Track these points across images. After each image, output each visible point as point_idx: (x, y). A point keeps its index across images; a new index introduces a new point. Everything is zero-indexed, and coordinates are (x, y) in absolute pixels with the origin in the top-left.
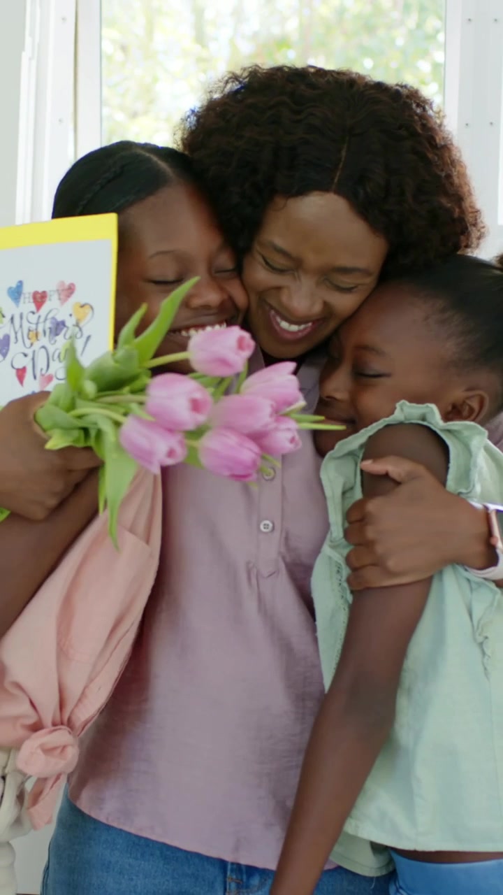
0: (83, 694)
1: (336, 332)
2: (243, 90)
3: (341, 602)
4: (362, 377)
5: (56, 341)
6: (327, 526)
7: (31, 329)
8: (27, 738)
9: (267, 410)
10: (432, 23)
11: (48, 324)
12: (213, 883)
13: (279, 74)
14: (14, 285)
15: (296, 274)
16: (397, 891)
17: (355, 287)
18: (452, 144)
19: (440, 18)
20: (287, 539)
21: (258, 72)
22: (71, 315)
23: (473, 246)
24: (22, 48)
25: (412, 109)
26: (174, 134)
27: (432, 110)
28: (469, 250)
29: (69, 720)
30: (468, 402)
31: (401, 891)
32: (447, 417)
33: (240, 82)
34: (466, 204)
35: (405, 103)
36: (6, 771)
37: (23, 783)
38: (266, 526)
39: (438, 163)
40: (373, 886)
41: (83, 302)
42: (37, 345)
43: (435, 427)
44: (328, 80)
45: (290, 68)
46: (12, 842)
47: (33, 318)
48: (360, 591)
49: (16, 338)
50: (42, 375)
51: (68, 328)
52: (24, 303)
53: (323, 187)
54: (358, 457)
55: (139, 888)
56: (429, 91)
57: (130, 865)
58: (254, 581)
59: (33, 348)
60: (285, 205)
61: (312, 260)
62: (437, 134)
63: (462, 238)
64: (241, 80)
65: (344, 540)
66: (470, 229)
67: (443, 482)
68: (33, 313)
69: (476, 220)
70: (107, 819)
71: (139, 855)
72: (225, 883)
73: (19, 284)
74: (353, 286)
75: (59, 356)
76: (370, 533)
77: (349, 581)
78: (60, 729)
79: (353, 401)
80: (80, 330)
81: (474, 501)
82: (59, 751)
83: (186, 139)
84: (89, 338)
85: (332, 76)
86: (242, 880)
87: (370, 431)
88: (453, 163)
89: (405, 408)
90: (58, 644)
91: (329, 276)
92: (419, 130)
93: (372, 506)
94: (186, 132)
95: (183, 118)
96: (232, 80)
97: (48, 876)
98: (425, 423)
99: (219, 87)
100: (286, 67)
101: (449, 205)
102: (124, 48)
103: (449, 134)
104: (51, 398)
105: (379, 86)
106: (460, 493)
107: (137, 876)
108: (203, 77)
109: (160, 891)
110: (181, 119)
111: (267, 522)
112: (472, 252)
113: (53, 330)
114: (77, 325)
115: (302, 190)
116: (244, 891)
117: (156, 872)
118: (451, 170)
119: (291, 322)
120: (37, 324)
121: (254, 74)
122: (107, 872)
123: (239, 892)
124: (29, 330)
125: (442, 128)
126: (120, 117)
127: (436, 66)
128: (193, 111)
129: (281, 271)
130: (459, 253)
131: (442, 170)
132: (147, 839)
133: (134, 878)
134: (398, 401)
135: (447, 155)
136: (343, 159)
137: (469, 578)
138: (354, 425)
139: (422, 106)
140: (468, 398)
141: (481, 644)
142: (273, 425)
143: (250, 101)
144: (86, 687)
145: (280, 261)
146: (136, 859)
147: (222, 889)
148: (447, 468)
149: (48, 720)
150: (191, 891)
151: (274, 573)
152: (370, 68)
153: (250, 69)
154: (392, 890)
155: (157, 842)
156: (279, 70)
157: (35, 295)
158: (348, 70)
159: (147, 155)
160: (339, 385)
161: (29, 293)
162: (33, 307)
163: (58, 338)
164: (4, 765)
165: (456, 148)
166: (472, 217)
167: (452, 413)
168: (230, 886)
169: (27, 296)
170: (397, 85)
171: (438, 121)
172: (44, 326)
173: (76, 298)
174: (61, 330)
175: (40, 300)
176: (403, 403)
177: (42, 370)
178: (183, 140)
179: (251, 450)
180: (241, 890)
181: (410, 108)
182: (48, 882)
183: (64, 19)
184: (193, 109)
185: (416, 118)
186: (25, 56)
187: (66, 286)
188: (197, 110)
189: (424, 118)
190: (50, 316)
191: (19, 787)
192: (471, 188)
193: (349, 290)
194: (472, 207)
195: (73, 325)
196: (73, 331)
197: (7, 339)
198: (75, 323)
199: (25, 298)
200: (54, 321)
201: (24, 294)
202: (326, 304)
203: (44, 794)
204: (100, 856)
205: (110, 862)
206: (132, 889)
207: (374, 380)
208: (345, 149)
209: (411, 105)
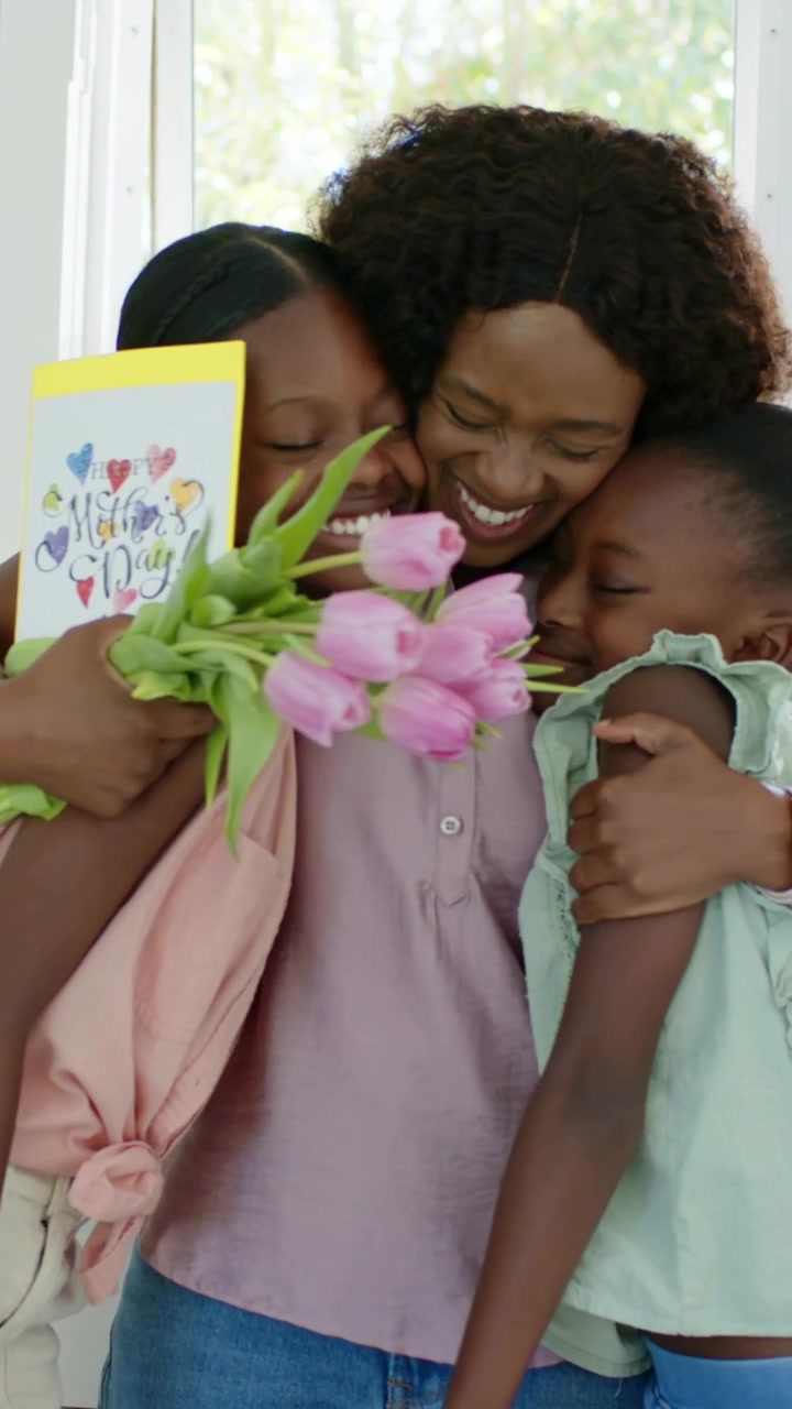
0: (173, 1091)
1: (564, 522)
2: (415, 145)
3: (564, 944)
4: (604, 592)
5: (142, 538)
7: (103, 518)
8: (87, 1159)
9: (482, 648)
10: (713, 36)
11: (131, 512)
12: (365, 1388)
13: (474, 117)
14: (77, 450)
15: (500, 431)
16: (656, 1403)
17: (594, 452)
18: (746, 228)
19: (727, 29)
20: (483, 845)
21: (441, 115)
22: (167, 498)
23: (782, 386)
24: (70, 76)
25: (683, 172)
26: (308, 212)
27: (715, 175)
28: (776, 394)
29: (149, 1131)
30: (770, 635)
31: (662, 1403)
32: (733, 656)
33: (412, 131)
34: (768, 322)
35: (672, 163)
36: (49, 1212)
37: (73, 1232)
38: (450, 826)
39: (723, 257)
40: (617, 1395)
41: (187, 478)
42: (112, 544)
43: (714, 670)
44: (551, 126)
45: (489, 109)
46: (54, 1325)
47: (108, 502)
48: (590, 926)
49: (79, 532)
50: (120, 591)
51: (162, 517)
52: (93, 478)
53: (543, 295)
54: (594, 716)
55: (250, 1396)
56: (709, 144)
57: (235, 1360)
58: (430, 911)
59: (106, 548)
60: (482, 324)
61: (526, 409)
62: (721, 212)
63: (763, 374)
64: (414, 127)
65: (567, 848)
66: (774, 359)
67: (724, 757)
68: (108, 494)
69: (784, 345)
70: (198, 1285)
71: (250, 1345)
72: (385, 1388)
73: (86, 449)
74: (588, 450)
75: (147, 562)
76: (607, 832)
77: (574, 910)
78: (135, 1146)
79: (589, 628)
80: (182, 521)
81: (770, 783)
82: (131, 1181)
83: (328, 219)
84: (194, 534)
85: (557, 120)
86: (411, 1384)
87: (611, 676)
88: (747, 257)
89: (667, 642)
90: (136, 1012)
91: (553, 434)
92: (693, 204)
93: (612, 791)
94: (326, 210)
96: (400, 127)
97: (109, 1377)
98: (699, 665)
99: (380, 138)
100: (484, 107)
101: (741, 322)
102: (227, 76)
103: (741, 213)
104: (135, 625)
105: (632, 138)
106: (748, 772)
107: (247, 1378)
108: (351, 121)
109: (283, 1401)
111: (452, 819)
112: (782, 398)
113: (139, 523)
114: (178, 513)
115: (509, 299)
116: (416, 1400)
117: (276, 1370)
118: (744, 269)
119: (493, 507)
120: (113, 511)
121: (434, 117)
122: (200, 1371)
123: (407, 1403)
124: (101, 521)
125: (731, 203)
126: (221, 183)
127: (720, 105)
128: (338, 177)
129: (476, 427)
130: (760, 399)
131: (730, 268)
132: (262, 1317)
133: (242, 1380)
134: (656, 631)
135: (737, 245)
136: (573, 251)
137: (764, 905)
138: (589, 666)
139: (697, 168)
140: (771, 628)
141: (783, 1010)
142: (489, 672)
143: (426, 159)
144: (177, 1079)
145: (476, 412)
146: (244, 1350)
147: (381, 1398)
148: (732, 734)
149: (116, 1132)
150: (332, 1401)
151: (463, 899)
152: (616, 109)
153: (428, 111)
154: (648, 1399)
155: (277, 1322)
156: (474, 111)
157: (112, 464)
158: (582, 112)
159: (266, 245)
160: (568, 604)
161: (102, 463)
162: (107, 485)
163: (146, 533)
164: (45, 1202)
165: (754, 234)
166: (777, 342)
167: (745, 649)
168: (393, 1392)
169: (98, 466)
170: (659, 135)
171: (724, 193)
172: (125, 515)
173: (176, 472)
174: (153, 520)
175: (118, 474)
176: (665, 634)
177: (118, 582)
178: (322, 221)
179: (461, 712)
180: (410, 1400)
181: (680, 172)
182: (110, 1387)
183: (134, 30)
184: (338, 172)
185: (689, 186)
186: (74, 88)
187: (161, 453)
188: (344, 174)
189: (701, 186)
190: (134, 499)
191: (68, 1237)
192: (776, 295)
193: (583, 457)
194: (776, 326)
195: (172, 514)
196: (170, 523)
197: (64, 534)
198: (174, 511)
199: (94, 470)
200: (140, 507)
201: (94, 464)
202: (548, 479)
203: (108, 1249)
204: (189, 1346)
205: (205, 1355)
206: (239, 1397)
207: (623, 598)
208: (576, 236)
209: (681, 166)
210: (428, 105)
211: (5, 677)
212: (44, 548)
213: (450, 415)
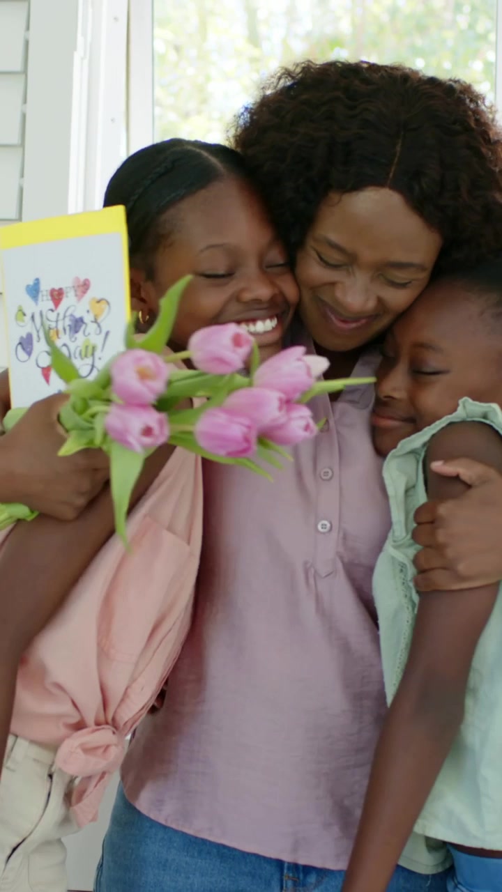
0: (126, 694)
1: (390, 328)
2: (296, 86)
3: (405, 601)
4: (419, 374)
5: (76, 339)
6: (388, 525)
7: (51, 327)
8: (68, 737)
10: (483, 23)
11: (68, 322)
12: (269, 881)
13: (333, 69)
14: (31, 283)
15: (350, 269)
16: (456, 887)
17: (410, 282)
19: (492, 19)
20: (345, 538)
21: (311, 67)
22: (88, 311)
24: (75, 48)
26: (228, 131)
27: (484, 105)
29: (114, 719)
31: (459, 886)
33: (293, 78)
35: (459, 98)
36: (53, 769)
38: (324, 526)
39: (492, 159)
40: (428, 885)
41: (99, 297)
43: (498, 427)
44: (382, 75)
45: (343, 64)
46: (63, 840)
47: (53, 316)
48: (427, 593)
49: (38, 336)
51: (86, 324)
52: (43, 300)
53: (378, 182)
54: (420, 455)
55: (196, 886)
56: (481, 88)
57: (186, 863)
58: (312, 581)
60: (340, 201)
61: (367, 255)
62: (491, 129)
64: (294, 75)
68: (52, 310)
70: (166, 820)
71: (196, 854)
72: (281, 881)
73: (36, 282)
74: (407, 281)
75: (80, 354)
76: (441, 536)
78: (103, 728)
79: (412, 400)
80: (99, 326)
82: (101, 750)
83: (239, 136)
84: (107, 333)
85: (386, 71)
86: (298, 878)
87: (433, 429)
89: (467, 405)
90: (99, 644)
91: (383, 271)
92: (473, 124)
94: (239, 130)
95: (237, 114)
96: (285, 75)
97: (102, 872)
98: (488, 422)
99: (273, 83)
100: (339, 62)
102: (177, 49)
105: (433, 81)
107: (194, 874)
109: (217, 889)
110: (235, 116)
111: (326, 522)
113: (73, 327)
114: (95, 321)
116: (301, 889)
117: (213, 870)
120: (57, 321)
121: (307, 69)
122: (164, 870)
123: (295, 891)
125: (495, 123)
126: (172, 116)
128: (246, 109)
129: (335, 267)
131: (496, 166)
132: (204, 840)
133: (191, 876)
134: (460, 398)
135: (499, 150)
136: (398, 154)
138: (415, 422)
139: (475, 101)
143: (304, 97)
144: (128, 687)
145: (335, 257)
146: (192, 857)
147: (279, 887)
149: (90, 719)
150: (248, 889)
151: (331, 573)
153: (303, 65)
154: (450, 886)
156: (332, 65)
157: (52, 291)
158: (401, 66)
159: (198, 151)
160: (397, 384)
161: (47, 291)
162: (51, 305)
163: (77, 335)
164: (50, 763)
168: (286, 884)
169: (45, 293)
170: (450, 80)
171: (491, 116)
172: (64, 324)
173: (92, 293)
174: (80, 327)
175: (57, 298)
176: (466, 400)
178: (235, 137)
180: (298, 888)
181: (465, 104)
182: (102, 880)
183: (116, 19)
184: (246, 105)
185: (470, 113)
186: (77, 56)
187: (81, 283)
188: (251, 106)
189: (477, 113)
190: (68, 314)
191: (67, 786)
193: (403, 286)
195: (92, 322)
196: (92, 328)
197: (30, 336)
198: (93, 319)
199: (43, 296)
200: (72, 318)
201: (42, 291)
202: (380, 301)
203: (87, 793)
204: (156, 854)
205: (167, 860)
206: (189, 887)
207: (433, 378)
208: (400, 145)
209: (465, 99)
210: (302, 61)
211: (3, 433)
212: (19, 347)
213: (318, 259)
